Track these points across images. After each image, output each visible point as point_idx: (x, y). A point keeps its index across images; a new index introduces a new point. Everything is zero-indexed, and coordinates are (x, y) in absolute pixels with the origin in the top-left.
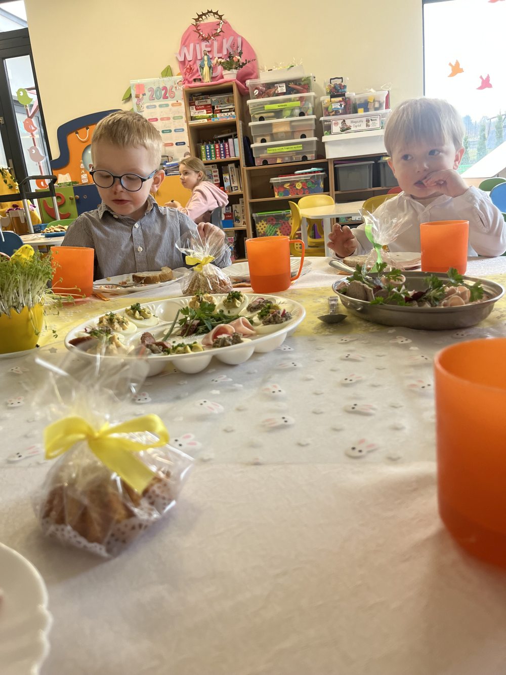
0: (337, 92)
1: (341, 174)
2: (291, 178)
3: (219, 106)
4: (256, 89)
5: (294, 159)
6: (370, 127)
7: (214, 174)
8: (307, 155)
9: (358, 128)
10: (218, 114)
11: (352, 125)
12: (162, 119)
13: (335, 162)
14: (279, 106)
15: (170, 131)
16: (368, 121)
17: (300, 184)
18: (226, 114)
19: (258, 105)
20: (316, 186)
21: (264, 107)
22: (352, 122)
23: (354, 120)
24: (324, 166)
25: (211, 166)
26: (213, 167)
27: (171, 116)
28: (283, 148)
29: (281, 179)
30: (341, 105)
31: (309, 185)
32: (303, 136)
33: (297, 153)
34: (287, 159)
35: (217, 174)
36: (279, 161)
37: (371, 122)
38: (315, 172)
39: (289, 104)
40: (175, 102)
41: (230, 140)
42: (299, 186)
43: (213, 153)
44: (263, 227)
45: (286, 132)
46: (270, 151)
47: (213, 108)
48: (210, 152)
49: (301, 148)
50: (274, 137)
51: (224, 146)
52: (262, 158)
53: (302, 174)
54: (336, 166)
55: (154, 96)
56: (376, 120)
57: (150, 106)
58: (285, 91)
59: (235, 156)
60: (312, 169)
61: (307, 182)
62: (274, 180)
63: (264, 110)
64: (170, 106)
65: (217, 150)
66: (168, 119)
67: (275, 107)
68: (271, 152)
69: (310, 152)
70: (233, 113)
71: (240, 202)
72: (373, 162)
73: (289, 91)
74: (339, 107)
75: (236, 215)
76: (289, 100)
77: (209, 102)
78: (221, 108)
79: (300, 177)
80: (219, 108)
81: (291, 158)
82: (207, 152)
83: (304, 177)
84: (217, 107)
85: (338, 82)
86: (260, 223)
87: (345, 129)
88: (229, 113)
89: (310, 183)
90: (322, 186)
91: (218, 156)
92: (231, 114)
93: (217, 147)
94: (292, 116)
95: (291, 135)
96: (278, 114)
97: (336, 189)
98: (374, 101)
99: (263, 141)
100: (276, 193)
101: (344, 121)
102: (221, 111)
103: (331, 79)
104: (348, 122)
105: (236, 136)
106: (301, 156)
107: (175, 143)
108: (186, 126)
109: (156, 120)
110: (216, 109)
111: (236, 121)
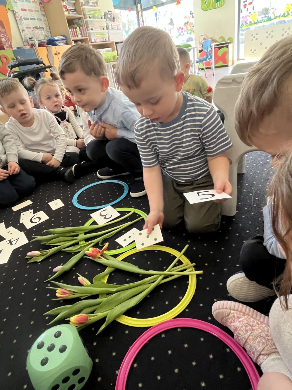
8: (106, 39)
9: (115, 29)
12: (29, 10)
15: (35, 19)
27: (33, 9)
32: (103, 29)
54: (116, 44)
63: (91, 13)
70: (76, 13)
77: (65, 4)
87: (112, 28)
94: (98, 18)
99: (92, 29)
104: (113, 25)
106: (104, 39)
107: (39, 27)
108: (42, 17)
109: (25, 10)
110: (68, 8)
111: (82, 17)
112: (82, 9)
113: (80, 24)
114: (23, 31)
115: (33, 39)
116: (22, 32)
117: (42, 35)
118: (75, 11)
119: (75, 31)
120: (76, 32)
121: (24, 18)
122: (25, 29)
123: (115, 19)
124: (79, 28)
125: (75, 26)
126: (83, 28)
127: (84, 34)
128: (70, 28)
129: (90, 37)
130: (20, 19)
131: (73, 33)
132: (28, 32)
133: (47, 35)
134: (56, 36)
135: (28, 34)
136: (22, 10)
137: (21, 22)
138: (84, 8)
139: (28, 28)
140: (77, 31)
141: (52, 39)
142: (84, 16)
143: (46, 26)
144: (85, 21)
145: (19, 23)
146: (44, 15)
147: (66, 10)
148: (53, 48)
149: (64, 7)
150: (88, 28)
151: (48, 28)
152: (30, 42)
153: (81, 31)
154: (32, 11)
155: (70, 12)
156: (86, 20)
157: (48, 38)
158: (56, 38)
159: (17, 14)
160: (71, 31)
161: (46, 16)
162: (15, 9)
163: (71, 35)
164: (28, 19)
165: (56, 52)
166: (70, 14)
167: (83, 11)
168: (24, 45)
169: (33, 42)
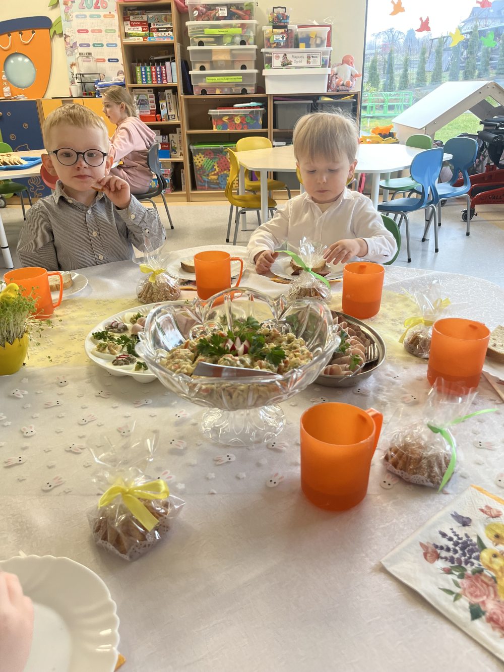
0: (279, 22)
1: (280, 111)
2: (230, 112)
3: (156, 24)
4: (196, 9)
5: (234, 91)
6: (311, 65)
7: (150, 99)
8: (246, 88)
9: (299, 64)
10: (154, 33)
11: (293, 60)
12: (93, 31)
13: (275, 98)
14: (219, 32)
15: (102, 45)
16: (309, 57)
17: (239, 118)
18: (163, 33)
19: (198, 28)
20: (255, 121)
21: (204, 31)
22: (293, 57)
23: (296, 55)
24: (264, 101)
25: (147, 90)
26: (148, 91)
27: (103, 28)
28: (223, 78)
29: (220, 112)
30: (283, 38)
31: (248, 120)
32: (244, 67)
33: (237, 85)
34: (226, 90)
35: (153, 99)
36: (218, 92)
37: (312, 59)
38: (254, 107)
39: (230, 31)
40: (108, 13)
41: (167, 64)
42: (237, 120)
43: (149, 76)
44: (200, 160)
45: (226, 61)
46: (209, 80)
47: (150, 25)
48: (146, 74)
49: (241, 80)
50: (213, 65)
51: (161, 69)
52: (201, 87)
53: (241, 108)
54: (275, 102)
55: (84, 5)
56: (317, 57)
57: (80, 15)
58: (226, 15)
59: (173, 82)
60: (252, 103)
61: (246, 117)
62: (212, 112)
63: (204, 34)
64: (102, 18)
65: (154, 73)
66: (100, 31)
67: (216, 32)
68: (211, 81)
69: (251, 86)
70: (171, 33)
71: (178, 132)
72: (312, 102)
73: (231, 16)
74: (281, 39)
75: (173, 146)
76: (231, 26)
77: (145, 18)
78: (157, 27)
79: (239, 112)
80: (155, 27)
81: (231, 89)
82: (142, 75)
83: (244, 112)
84: (154, 25)
85: (281, 11)
86: (197, 155)
87: (286, 64)
88: (167, 33)
89: (249, 118)
90: (261, 122)
91: (154, 79)
92: (169, 34)
93: (154, 70)
94: (232, 43)
95: (230, 64)
96: (218, 40)
97: (275, 127)
98: (316, 37)
99: (202, 68)
100: (214, 126)
101: (285, 55)
102: (157, 30)
103: (274, 8)
104: (289, 57)
105: (173, 60)
108: (118, 41)
109: (86, 31)
111: (173, 43)
114: (73, 65)
116: (71, 68)
130: (72, 47)
136: (79, 31)
137: (72, 52)
138: (188, 27)
149: (142, 26)
159: (67, 40)
162: (66, 32)
164: (88, 45)
166: (151, 38)
167: (186, 31)
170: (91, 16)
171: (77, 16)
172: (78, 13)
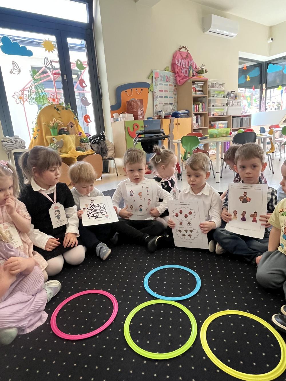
9: (235, 105)
12: (165, 91)
15: (167, 97)
32: (224, 106)
40: (170, 84)
54: (233, 118)
55: (162, 79)
64: (168, 86)
69: (225, 112)
70: (202, 93)
87: (232, 105)
99: (213, 106)
104: (233, 102)
106: (223, 113)
107: (169, 103)
108: (174, 96)
109: (162, 91)
110: (196, 90)
111: (207, 96)
112: (208, 90)
113: (204, 101)
114: (156, 105)
115: (162, 112)
116: (155, 107)
117: (169, 109)
118: (202, 91)
119: (197, 106)
120: (199, 108)
121: (160, 97)
122: (158, 104)
123: (237, 98)
124: (202, 104)
125: (199, 102)
126: (205, 105)
127: (205, 109)
128: (194, 104)
129: (209, 112)
130: (156, 97)
131: (196, 108)
132: (160, 106)
133: (174, 109)
134: (180, 110)
135: (159, 108)
136: (160, 91)
137: (156, 99)
138: (210, 90)
139: (160, 103)
140: (199, 106)
141: (177, 112)
142: (208, 95)
143: (175, 102)
144: (208, 99)
145: (155, 100)
146: (175, 95)
147: (194, 91)
148: (176, 119)
149: (193, 89)
150: (210, 105)
151: (176, 104)
152: (159, 114)
153: (203, 107)
154: (167, 91)
155: (198, 93)
156: (210, 98)
157: (174, 112)
158: (180, 112)
159: (155, 94)
160: (194, 106)
161: (176, 95)
162: (155, 91)
163: (193, 110)
164: (162, 97)
165: (176, 123)
166: (197, 94)
167: (208, 91)
168: (154, 116)
169: (161, 114)
170: (165, 85)
171: (160, 84)
172: (160, 83)
